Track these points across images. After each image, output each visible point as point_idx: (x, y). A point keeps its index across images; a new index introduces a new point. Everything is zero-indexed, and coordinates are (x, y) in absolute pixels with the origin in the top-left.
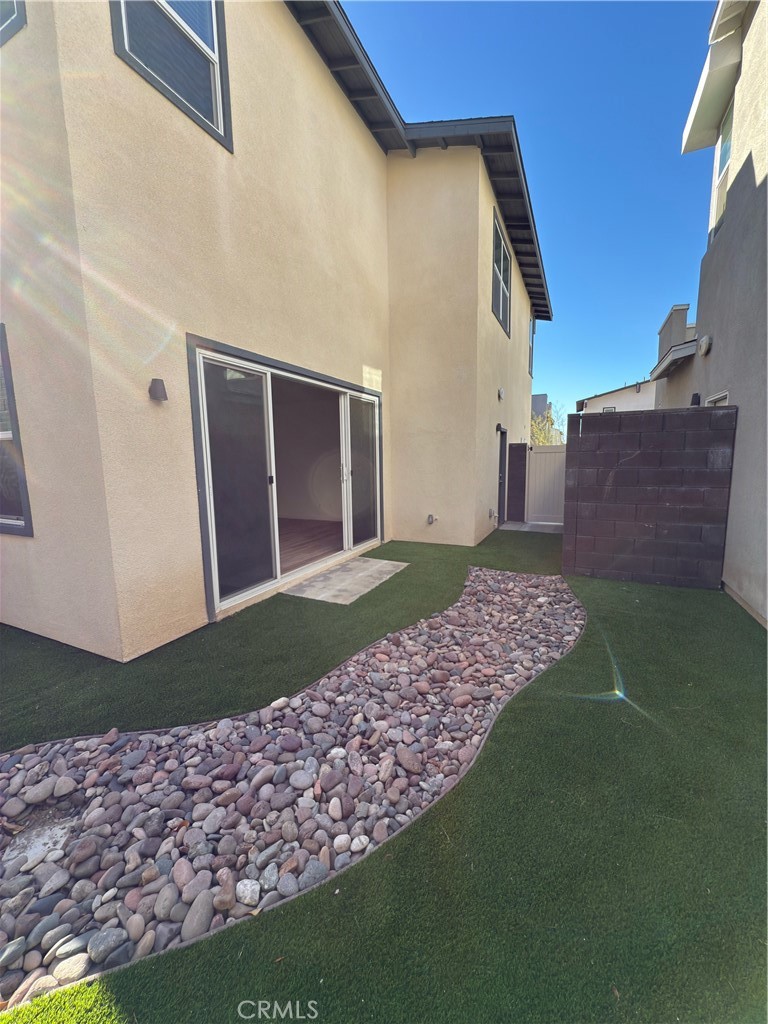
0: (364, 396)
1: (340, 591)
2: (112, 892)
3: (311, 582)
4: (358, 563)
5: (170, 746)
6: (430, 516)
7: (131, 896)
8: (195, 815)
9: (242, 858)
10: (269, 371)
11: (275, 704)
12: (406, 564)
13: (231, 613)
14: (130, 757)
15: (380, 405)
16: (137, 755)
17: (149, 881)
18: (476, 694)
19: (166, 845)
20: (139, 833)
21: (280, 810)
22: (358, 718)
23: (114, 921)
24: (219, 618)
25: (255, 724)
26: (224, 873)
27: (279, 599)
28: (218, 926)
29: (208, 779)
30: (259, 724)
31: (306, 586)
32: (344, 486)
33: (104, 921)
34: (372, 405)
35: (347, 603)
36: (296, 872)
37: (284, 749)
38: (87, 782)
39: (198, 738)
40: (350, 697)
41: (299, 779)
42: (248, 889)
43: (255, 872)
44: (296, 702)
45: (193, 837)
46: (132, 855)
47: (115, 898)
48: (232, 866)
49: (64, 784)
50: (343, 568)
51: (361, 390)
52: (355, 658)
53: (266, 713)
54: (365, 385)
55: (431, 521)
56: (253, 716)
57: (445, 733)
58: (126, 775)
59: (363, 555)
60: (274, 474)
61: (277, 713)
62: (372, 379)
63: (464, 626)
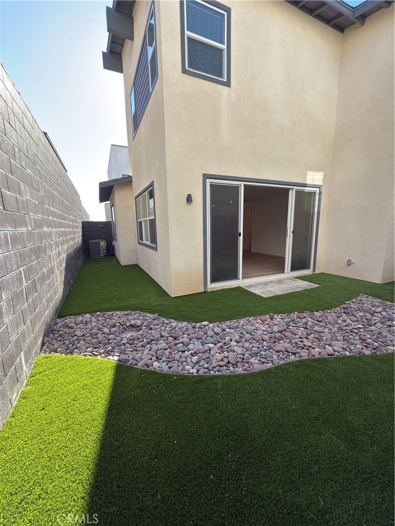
0: (306, 188)
1: (267, 291)
2: (132, 349)
3: (256, 285)
4: (290, 281)
5: (167, 324)
6: (349, 261)
7: (134, 352)
8: (159, 342)
9: (160, 357)
10: (242, 184)
11: (203, 323)
12: (317, 286)
13: (215, 290)
14: (156, 322)
15: (320, 193)
16: (158, 322)
17: (139, 351)
18: (289, 350)
19: (148, 346)
20: (145, 340)
21: (179, 352)
22: (228, 338)
23: (128, 355)
24: (209, 291)
25: (192, 327)
26: (154, 358)
27: (239, 289)
28: (145, 368)
29: (168, 335)
30: (194, 327)
31: (254, 286)
32: (288, 239)
33: (127, 354)
34: (315, 193)
35: (265, 297)
36: (170, 368)
37: (196, 338)
38: (144, 324)
39: (174, 324)
40: (232, 331)
41: (191, 346)
42: (156, 364)
43: (161, 362)
44: (211, 325)
45: (155, 347)
46: (140, 344)
47: (132, 351)
48: (157, 358)
49: (139, 323)
50: (279, 282)
51: (305, 185)
52: (247, 318)
53: (198, 325)
54: (308, 182)
55: (349, 263)
56: (194, 324)
57: (258, 358)
58: (152, 326)
59: (297, 278)
60: (242, 231)
61: (202, 326)
62: (314, 178)
63: (320, 322)
